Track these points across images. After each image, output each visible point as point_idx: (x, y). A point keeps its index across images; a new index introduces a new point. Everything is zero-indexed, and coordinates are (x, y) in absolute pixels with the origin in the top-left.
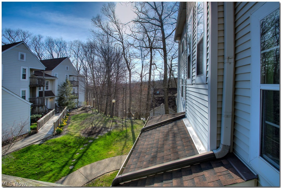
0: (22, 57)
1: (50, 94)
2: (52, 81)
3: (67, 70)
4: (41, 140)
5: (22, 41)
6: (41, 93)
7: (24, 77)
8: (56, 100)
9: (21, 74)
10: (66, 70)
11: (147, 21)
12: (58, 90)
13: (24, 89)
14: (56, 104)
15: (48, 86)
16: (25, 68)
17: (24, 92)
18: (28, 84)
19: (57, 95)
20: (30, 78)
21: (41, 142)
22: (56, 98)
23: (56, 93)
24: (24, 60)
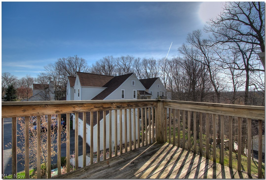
9: (133, 95)
10: (158, 88)
16: (135, 90)
20: (138, 97)
24: (135, 85)
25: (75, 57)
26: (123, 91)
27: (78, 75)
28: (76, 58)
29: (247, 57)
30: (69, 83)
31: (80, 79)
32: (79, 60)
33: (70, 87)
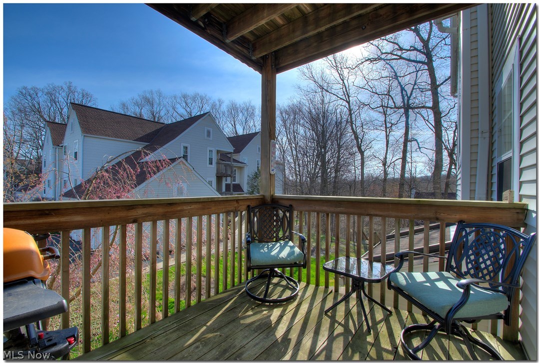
24: (211, 138)
25: (65, 87)
26: (186, 148)
27: (73, 109)
28: (69, 88)
30: (50, 136)
31: (79, 118)
32: (76, 94)
33: (53, 145)
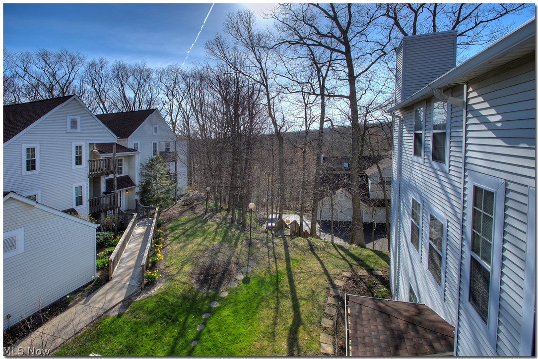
0: (74, 124)
1: (126, 182)
2: (129, 158)
3: (156, 134)
4: (120, 303)
5: (72, 96)
6: (109, 183)
7: (79, 161)
8: (137, 193)
9: (73, 157)
10: (154, 133)
11: (316, 43)
12: (141, 174)
13: (78, 185)
14: (136, 200)
15: (121, 168)
16: (79, 144)
17: (79, 189)
18: (86, 172)
19: (139, 183)
20: (90, 161)
21: (120, 308)
22: (137, 190)
23: (137, 180)
29: (322, 75)
